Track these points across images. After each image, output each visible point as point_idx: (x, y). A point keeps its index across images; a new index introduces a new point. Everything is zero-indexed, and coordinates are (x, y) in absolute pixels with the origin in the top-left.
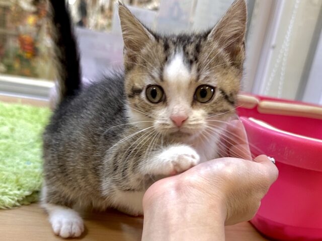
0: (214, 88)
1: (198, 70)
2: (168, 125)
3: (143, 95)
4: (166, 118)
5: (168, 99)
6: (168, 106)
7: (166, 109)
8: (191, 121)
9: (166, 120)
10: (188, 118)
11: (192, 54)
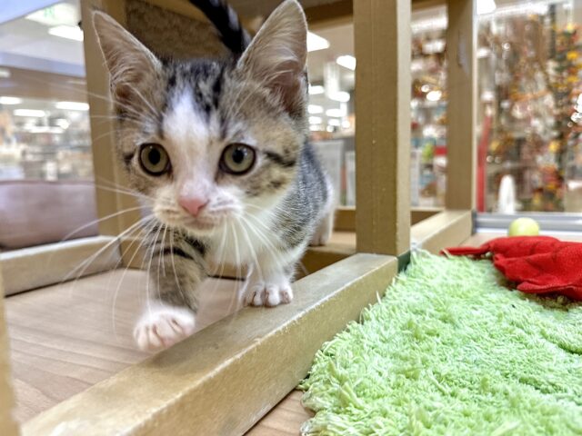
0: (253, 150)
1: (223, 121)
2: (177, 213)
4: (173, 202)
5: (175, 169)
6: (176, 180)
7: (173, 186)
8: (214, 206)
9: (173, 205)
10: (209, 201)
11: (209, 96)
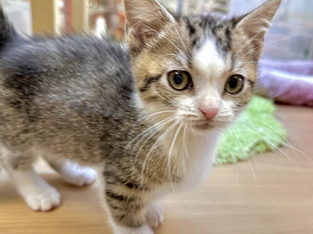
2: (196, 117)
3: (164, 80)
4: (193, 109)
8: (222, 113)
9: (193, 111)
